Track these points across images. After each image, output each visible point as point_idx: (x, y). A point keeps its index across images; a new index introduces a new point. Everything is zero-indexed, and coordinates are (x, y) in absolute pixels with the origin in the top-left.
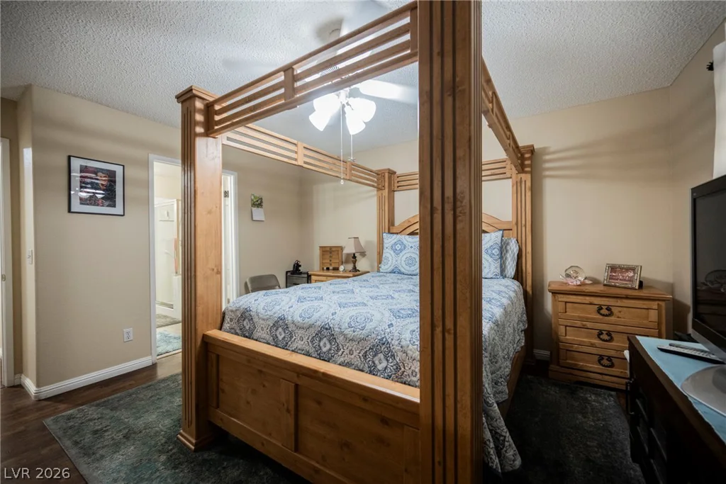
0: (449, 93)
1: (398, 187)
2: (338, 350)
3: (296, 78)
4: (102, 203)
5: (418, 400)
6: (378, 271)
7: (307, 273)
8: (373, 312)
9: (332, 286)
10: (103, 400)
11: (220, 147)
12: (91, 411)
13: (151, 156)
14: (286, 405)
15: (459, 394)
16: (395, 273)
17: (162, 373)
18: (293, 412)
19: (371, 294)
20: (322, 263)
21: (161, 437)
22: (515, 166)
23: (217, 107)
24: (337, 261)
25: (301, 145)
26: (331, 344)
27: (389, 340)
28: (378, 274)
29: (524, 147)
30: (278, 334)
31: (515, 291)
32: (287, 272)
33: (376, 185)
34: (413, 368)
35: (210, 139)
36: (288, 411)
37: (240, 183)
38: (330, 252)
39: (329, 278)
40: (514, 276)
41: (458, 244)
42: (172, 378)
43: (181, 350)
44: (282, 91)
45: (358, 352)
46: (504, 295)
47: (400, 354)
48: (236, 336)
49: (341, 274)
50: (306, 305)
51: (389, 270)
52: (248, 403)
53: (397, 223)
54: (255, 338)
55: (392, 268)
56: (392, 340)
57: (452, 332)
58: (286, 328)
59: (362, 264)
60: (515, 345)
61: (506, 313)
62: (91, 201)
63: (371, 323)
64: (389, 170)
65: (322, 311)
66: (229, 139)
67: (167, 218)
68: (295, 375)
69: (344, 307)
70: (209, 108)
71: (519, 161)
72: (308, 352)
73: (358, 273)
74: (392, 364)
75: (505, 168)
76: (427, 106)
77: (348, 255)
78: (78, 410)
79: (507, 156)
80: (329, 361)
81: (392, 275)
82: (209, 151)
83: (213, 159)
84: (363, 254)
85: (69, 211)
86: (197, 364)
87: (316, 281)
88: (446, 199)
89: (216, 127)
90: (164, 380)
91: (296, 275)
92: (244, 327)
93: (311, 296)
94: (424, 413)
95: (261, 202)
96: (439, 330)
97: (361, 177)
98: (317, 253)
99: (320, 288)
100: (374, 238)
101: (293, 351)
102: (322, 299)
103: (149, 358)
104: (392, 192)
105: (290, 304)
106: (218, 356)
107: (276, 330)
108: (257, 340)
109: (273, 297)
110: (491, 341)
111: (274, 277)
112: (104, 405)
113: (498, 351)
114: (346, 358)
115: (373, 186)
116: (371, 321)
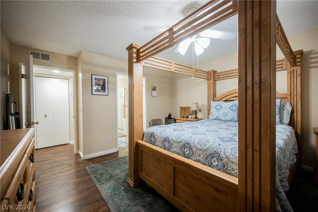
0: (257, 27)
1: (218, 78)
2: (193, 154)
3: (174, 33)
4: (102, 91)
5: (237, 184)
6: (208, 118)
7: (175, 119)
8: (210, 138)
9: (187, 125)
10: (102, 163)
11: (142, 67)
12: (99, 166)
13: (116, 72)
14: (170, 175)
15: (262, 183)
16: (217, 120)
17: (120, 155)
18: (173, 178)
19: (207, 129)
20: (181, 114)
21: (122, 180)
22: (290, 63)
23: (141, 50)
24: (188, 113)
25: (173, 63)
26: (190, 151)
27: (219, 152)
28: (208, 120)
29: (296, 52)
30: (165, 144)
31: (290, 132)
32: (166, 118)
33: (207, 78)
34: (232, 167)
35: (139, 64)
36: (171, 178)
37: (147, 81)
38: (184, 110)
39: (184, 121)
40: (289, 123)
41: (262, 106)
42: (124, 158)
43: (128, 147)
44: (168, 40)
45: (203, 156)
46: (283, 133)
47: (225, 159)
48: (148, 143)
49: (190, 119)
50: (177, 133)
51: (214, 118)
52: (154, 171)
53: (217, 96)
54: (156, 145)
55: (215, 117)
56: (221, 152)
57: (258, 151)
58: (169, 142)
59: (200, 115)
60: (291, 162)
61: (286, 143)
62: (97, 90)
63: (209, 143)
64: (213, 70)
65: (185, 136)
66: (145, 63)
67: (120, 96)
68: (174, 162)
69: (195, 135)
70: (138, 51)
71: (293, 60)
72: (179, 153)
73: (198, 119)
74: (221, 164)
75: (282, 64)
76: (243, 36)
77: (193, 111)
78: (95, 165)
79: (285, 57)
80: (189, 158)
81: (216, 121)
82: (138, 68)
83: (140, 71)
84: (200, 111)
85: (92, 94)
86: (134, 153)
87: (178, 122)
88: (255, 83)
89: (141, 59)
90: (121, 158)
91: (170, 119)
92: (152, 140)
93: (179, 128)
94: (241, 190)
95: (155, 88)
96: (250, 150)
97: (200, 75)
98: (179, 110)
99: (182, 125)
100: (206, 103)
101: (172, 152)
102: (184, 130)
103: (116, 149)
104: (215, 81)
105: (170, 132)
106: (142, 151)
107: (165, 142)
108: (157, 146)
109: (163, 128)
110: (278, 158)
111: (160, 120)
112: (103, 164)
113: (282, 164)
114: (197, 158)
115: (205, 79)
116: (209, 142)
